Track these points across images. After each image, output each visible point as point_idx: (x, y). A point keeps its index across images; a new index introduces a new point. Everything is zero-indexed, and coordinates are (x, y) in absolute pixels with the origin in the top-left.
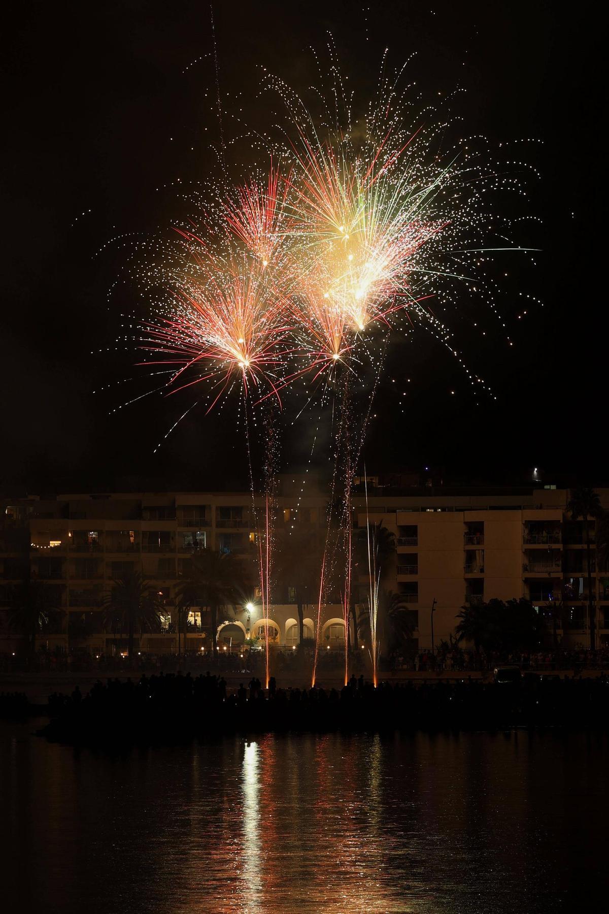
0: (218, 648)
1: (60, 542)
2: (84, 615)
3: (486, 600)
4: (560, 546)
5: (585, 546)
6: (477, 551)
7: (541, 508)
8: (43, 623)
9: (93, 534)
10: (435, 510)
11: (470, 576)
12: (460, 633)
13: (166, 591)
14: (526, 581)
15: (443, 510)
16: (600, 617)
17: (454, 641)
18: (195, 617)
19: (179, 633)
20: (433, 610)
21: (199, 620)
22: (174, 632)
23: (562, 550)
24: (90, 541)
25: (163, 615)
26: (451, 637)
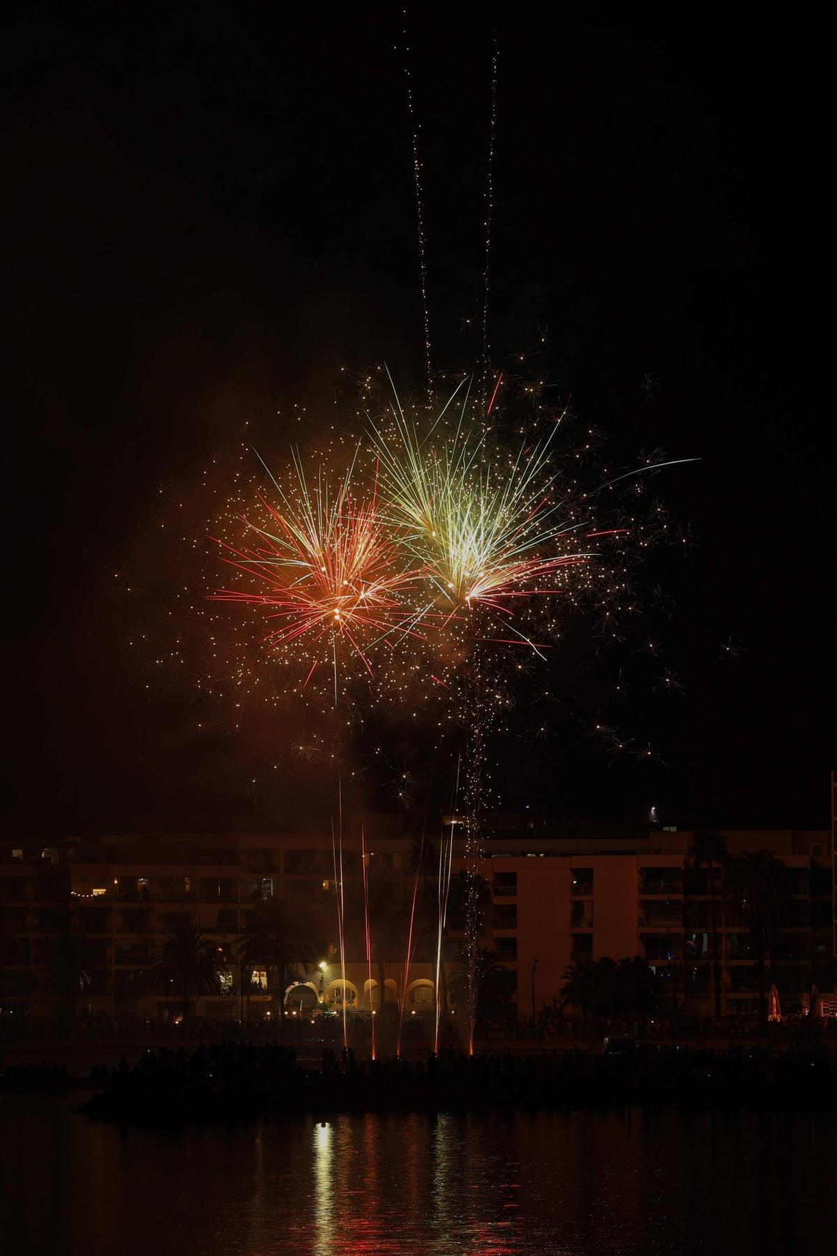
0: (286, 1013)
1: (105, 890)
2: (132, 975)
3: (596, 959)
4: (681, 897)
5: (710, 898)
6: (585, 903)
7: (659, 853)
8: (85, 982)
9: (142, 881)
10: (537, 855)
11: (577, 931)
12: (566, 996)
13: (226, 947)
14: (641, 936)
15: (547, 855)
16: (726, 978)
17: (558, 1006)
18: (259, 977)
19: (242, 995)
20: (534, 970)
21: (264, 981)
22: (235, 994)
23: (683, 901)
24: (139, 889)
25: (223, 975)
26: (555, 1001)
